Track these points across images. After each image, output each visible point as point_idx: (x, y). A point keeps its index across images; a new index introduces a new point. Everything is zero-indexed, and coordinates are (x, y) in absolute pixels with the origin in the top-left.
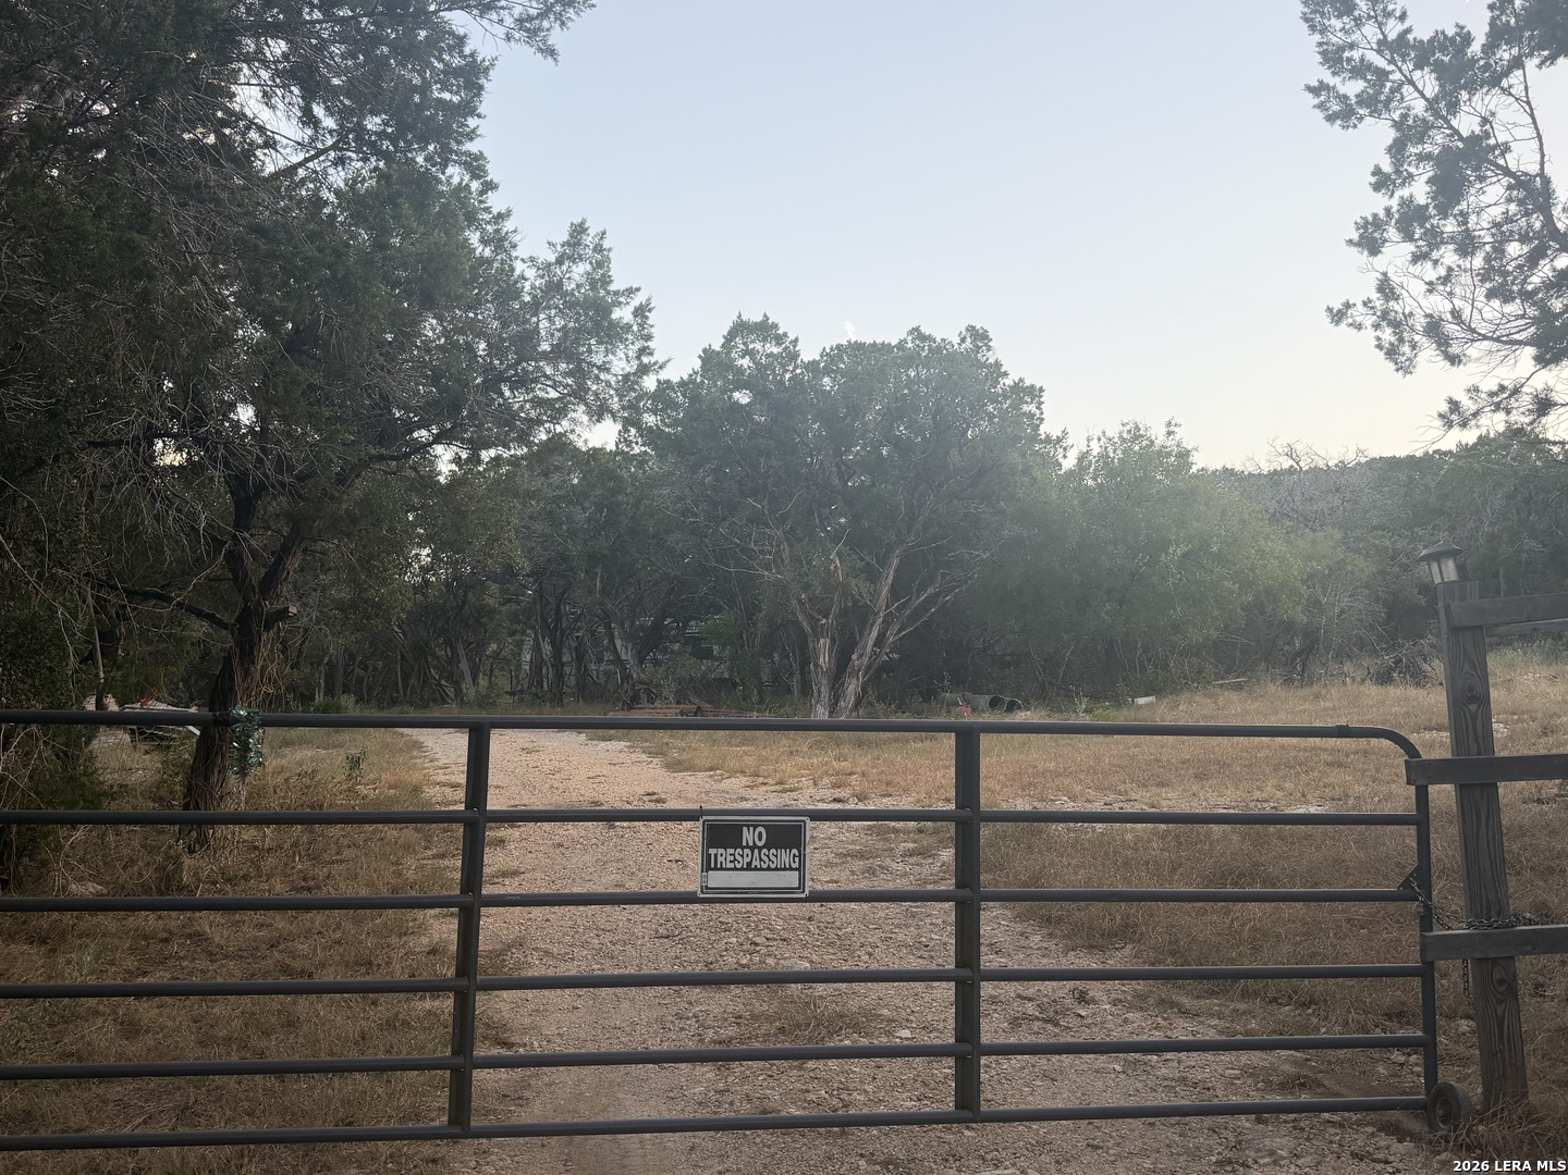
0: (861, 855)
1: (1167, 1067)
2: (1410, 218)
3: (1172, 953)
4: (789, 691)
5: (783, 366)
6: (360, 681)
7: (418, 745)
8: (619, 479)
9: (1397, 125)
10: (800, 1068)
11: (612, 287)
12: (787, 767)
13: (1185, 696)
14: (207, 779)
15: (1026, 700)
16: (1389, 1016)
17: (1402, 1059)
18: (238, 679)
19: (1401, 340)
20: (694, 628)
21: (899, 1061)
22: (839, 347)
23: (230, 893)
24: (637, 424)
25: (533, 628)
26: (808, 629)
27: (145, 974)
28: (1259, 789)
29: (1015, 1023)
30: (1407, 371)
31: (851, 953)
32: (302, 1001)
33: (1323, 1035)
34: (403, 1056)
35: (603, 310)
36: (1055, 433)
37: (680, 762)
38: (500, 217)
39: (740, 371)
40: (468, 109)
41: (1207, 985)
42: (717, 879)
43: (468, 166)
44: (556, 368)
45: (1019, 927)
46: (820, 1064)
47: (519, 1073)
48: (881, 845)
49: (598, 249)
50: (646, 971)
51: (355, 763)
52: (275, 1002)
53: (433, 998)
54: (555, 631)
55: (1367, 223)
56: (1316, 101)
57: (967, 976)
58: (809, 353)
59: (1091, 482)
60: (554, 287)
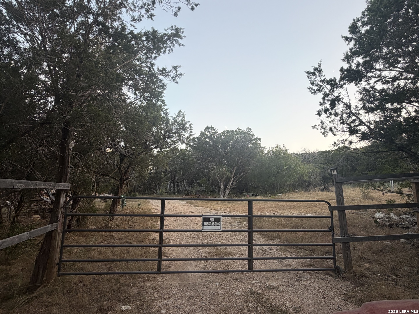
0: (229, 223)
1: (286, 262)
2: (326, 110)
3: (286, 241)
4: (216, 192)
5: (215, 134)
6: (139, 190)
7: (150, 202)
8: (186, 154)
9: (324, 94)
10: (220, 262)
11: (185, 121)
12: (216, 206)
13: (287, 193)
14: (114, 207)
15: (259, 194)
16: (326, 253)
17: (329, 261)
18: (120, 190)
19: (325, 131)
20: (198, 181)
21: (238, 261)
22: (225, 131)
23: (118, 228)
24: (189, 145)
25: (170, 181)
26: (219, 181)
27: (103, 243)
28: (301, 211)
29: (258, 254)
30: (326, 137)
31: (228, 241)
32: (130, 248)
33: (314, 256)
34: (149, 258)
35: (184, 125)
36: (263, 146)
37: (196, 205)
38: (167, 110)
39: (207, 135)
40: (162, 92)
41: (293, 247)
42: (205, 227)
43: (162, 102)
44: (175, 135)
45: (259, 236)
46: (223, 261)
47: (169, 262)
48: (233, 221)
49: (183, 115)
50: (191, 244)
51: (139, 205)
52: (126, 248)
53: (154, 248)
54: (174, 181)
55: (318, 111)
56: (309, 90)
57: (250, 245)
58: (219, 132)
59: (270, 155)
60: (175, 121)
